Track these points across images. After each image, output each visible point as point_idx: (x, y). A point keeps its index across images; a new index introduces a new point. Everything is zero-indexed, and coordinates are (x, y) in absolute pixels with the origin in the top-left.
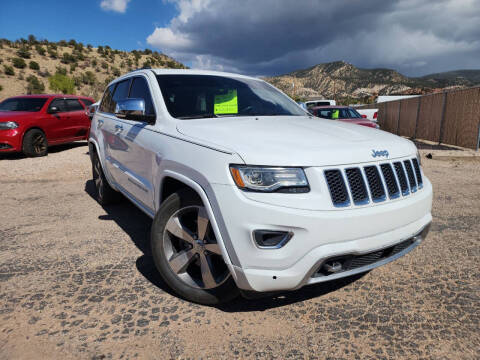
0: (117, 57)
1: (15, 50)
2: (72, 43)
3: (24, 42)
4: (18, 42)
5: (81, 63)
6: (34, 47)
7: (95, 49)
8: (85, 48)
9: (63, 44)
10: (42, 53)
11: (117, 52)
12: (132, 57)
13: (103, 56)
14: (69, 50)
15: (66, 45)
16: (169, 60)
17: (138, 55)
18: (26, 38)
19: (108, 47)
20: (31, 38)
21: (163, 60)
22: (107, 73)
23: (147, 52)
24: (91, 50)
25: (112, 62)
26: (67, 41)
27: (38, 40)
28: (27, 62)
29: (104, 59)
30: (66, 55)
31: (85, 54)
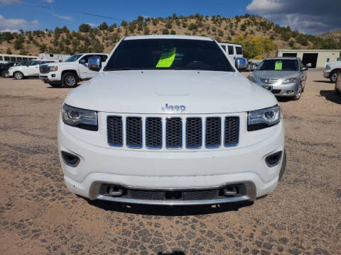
0: (224, 22)
1: (165, 24)
2: (197, 16)
3: (170, 18)
4: (167, 19)
5: (200, 29)
6: (175, 21)
7: (210, 18)
8: (204, 18)
9: (192, 17)
10: (178, 24)
11: (224, 19)
12: (234, 21)
13: (214, 23)
14: (193, 21)
15: (192, 18)
16: (262, 21)
17: (238, 19)
18: (172, 16)
19: (219, 16)
20: (174, 15)
21: (258, 21)
22: (215, 35)
23: (247, 16)
24: (207, 20)
25: (220, 26)
26: (194, 15)
27: (178, 16)
28: (170, 30)
29: (214, 25)
30: (192, 24)
31: (203, 23)
